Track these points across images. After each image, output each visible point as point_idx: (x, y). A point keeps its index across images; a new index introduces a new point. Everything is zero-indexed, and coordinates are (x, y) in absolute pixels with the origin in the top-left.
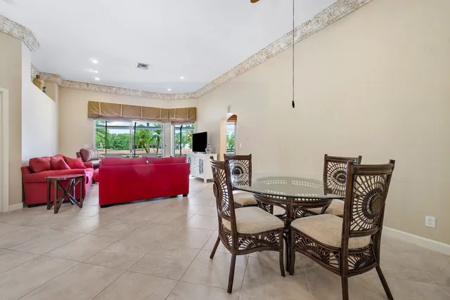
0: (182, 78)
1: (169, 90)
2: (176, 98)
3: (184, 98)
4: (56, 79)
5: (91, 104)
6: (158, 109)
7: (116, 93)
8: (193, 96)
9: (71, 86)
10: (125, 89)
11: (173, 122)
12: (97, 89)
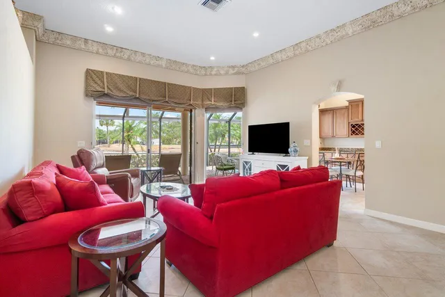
0: (256, 35)
1: (212, 58)
2: (213, 73)
3: (227, 73)
4: (36, 24)
5: (90, 74)
6: (190, 88)
7: (129, 59)
8: (241, 70)
9: (58, 41)
10: (143, 54)
11: (207, 109)
12: (100, 50)
